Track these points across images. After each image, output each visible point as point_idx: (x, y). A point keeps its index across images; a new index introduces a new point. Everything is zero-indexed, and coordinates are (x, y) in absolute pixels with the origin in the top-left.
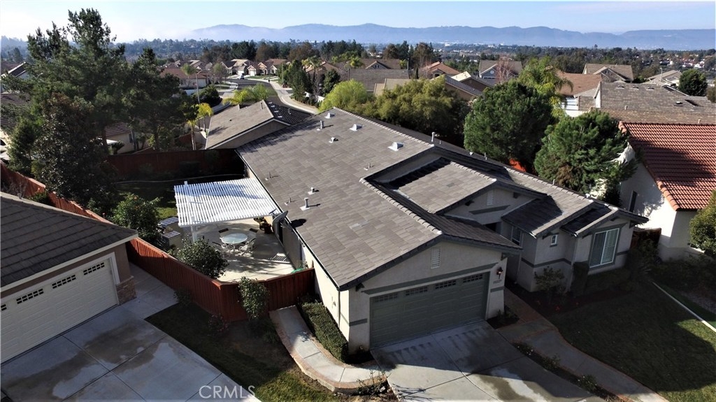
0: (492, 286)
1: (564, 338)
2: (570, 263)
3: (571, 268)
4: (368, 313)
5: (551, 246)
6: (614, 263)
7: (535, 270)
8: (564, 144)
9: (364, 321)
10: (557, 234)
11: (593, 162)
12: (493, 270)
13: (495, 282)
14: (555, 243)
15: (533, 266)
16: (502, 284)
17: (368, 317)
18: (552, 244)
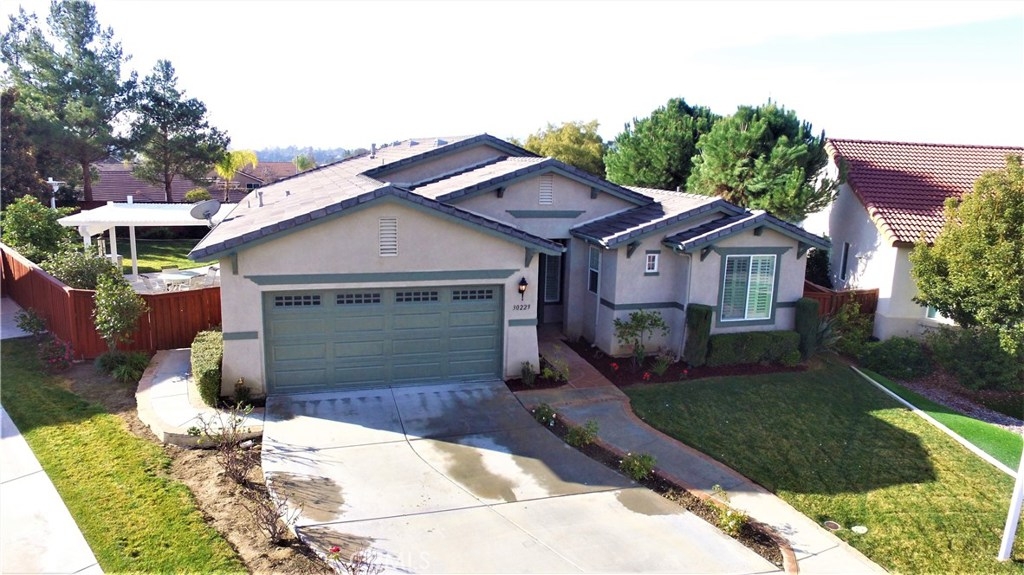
0: (510, 314)
1: (634, 411)
2: (680, 307)
3: (682, 315)
4: (261, 320)
5: (646, 274)
6: (772, 321)
7: (617, 314)
8: (717, 155)
9: (253, 335)
10: (658, 252)
11: (760, 178)
12: (510, 283)
13: (516, 308)
14: (655, 270)
15: (611, 306)
16: (533, 314)
17: (260, 328)
18: (648, 271)
